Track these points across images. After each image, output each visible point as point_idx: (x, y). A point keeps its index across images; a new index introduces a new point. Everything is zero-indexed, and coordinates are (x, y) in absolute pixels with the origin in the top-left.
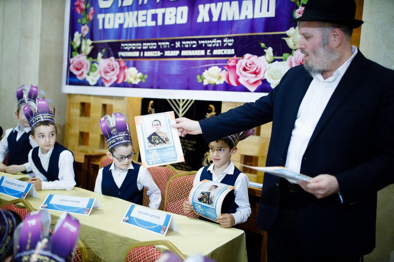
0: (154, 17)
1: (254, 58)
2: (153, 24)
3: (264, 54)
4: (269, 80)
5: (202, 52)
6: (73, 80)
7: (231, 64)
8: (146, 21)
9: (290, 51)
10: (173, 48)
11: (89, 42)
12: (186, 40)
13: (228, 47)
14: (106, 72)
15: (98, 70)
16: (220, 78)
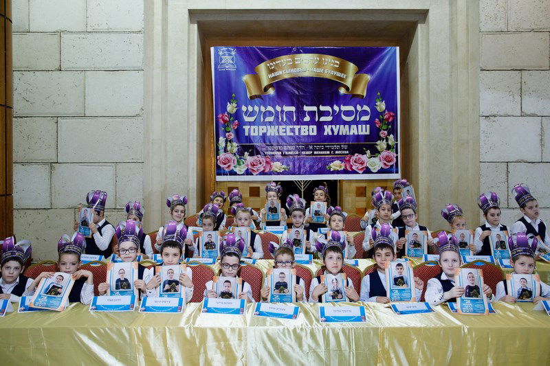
0: (292, 130)
1: (360, 156)
2: (292, 134)
3: (366, 154)
4: (370, 167)
5: (328, 152)
6: (220, 172)
7: (347, 159)
8: (286, 132)
9: (379, 152)
10: (308, 150)
11: (235, 144)
12: (316, 145)
13: (344, 150)
14: (254, 165)
15: (246, 163)
16: (341, 167)
